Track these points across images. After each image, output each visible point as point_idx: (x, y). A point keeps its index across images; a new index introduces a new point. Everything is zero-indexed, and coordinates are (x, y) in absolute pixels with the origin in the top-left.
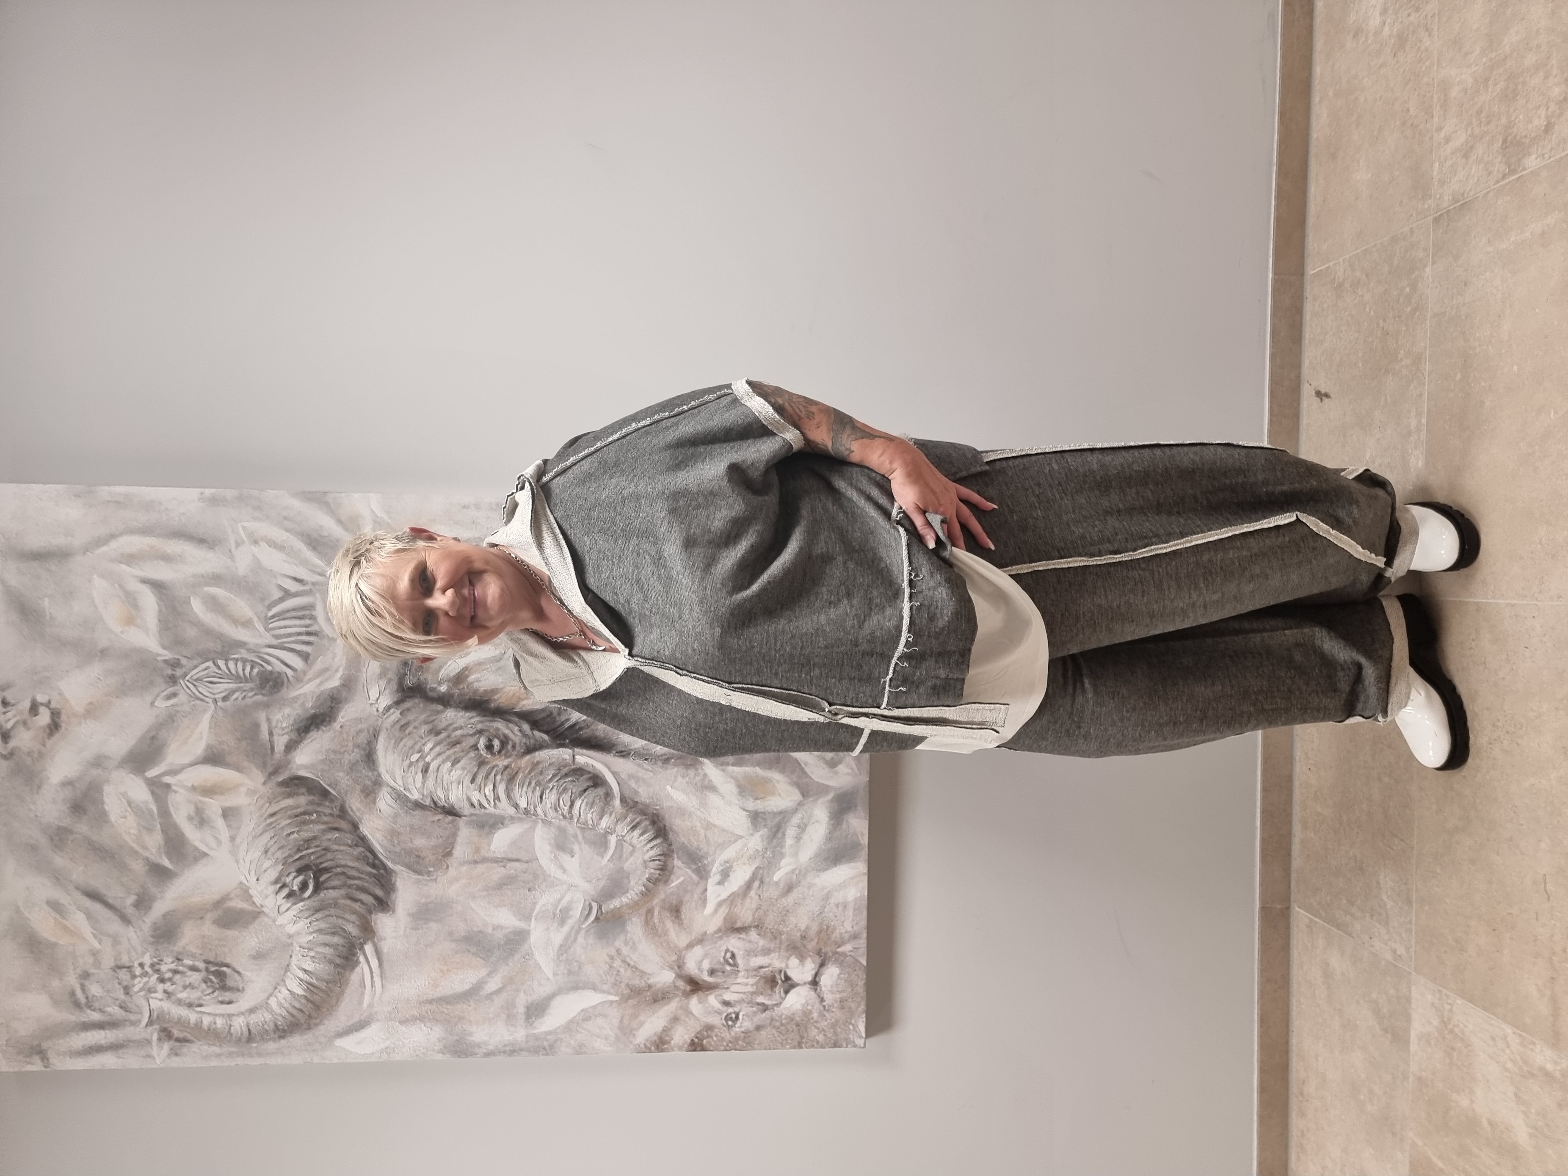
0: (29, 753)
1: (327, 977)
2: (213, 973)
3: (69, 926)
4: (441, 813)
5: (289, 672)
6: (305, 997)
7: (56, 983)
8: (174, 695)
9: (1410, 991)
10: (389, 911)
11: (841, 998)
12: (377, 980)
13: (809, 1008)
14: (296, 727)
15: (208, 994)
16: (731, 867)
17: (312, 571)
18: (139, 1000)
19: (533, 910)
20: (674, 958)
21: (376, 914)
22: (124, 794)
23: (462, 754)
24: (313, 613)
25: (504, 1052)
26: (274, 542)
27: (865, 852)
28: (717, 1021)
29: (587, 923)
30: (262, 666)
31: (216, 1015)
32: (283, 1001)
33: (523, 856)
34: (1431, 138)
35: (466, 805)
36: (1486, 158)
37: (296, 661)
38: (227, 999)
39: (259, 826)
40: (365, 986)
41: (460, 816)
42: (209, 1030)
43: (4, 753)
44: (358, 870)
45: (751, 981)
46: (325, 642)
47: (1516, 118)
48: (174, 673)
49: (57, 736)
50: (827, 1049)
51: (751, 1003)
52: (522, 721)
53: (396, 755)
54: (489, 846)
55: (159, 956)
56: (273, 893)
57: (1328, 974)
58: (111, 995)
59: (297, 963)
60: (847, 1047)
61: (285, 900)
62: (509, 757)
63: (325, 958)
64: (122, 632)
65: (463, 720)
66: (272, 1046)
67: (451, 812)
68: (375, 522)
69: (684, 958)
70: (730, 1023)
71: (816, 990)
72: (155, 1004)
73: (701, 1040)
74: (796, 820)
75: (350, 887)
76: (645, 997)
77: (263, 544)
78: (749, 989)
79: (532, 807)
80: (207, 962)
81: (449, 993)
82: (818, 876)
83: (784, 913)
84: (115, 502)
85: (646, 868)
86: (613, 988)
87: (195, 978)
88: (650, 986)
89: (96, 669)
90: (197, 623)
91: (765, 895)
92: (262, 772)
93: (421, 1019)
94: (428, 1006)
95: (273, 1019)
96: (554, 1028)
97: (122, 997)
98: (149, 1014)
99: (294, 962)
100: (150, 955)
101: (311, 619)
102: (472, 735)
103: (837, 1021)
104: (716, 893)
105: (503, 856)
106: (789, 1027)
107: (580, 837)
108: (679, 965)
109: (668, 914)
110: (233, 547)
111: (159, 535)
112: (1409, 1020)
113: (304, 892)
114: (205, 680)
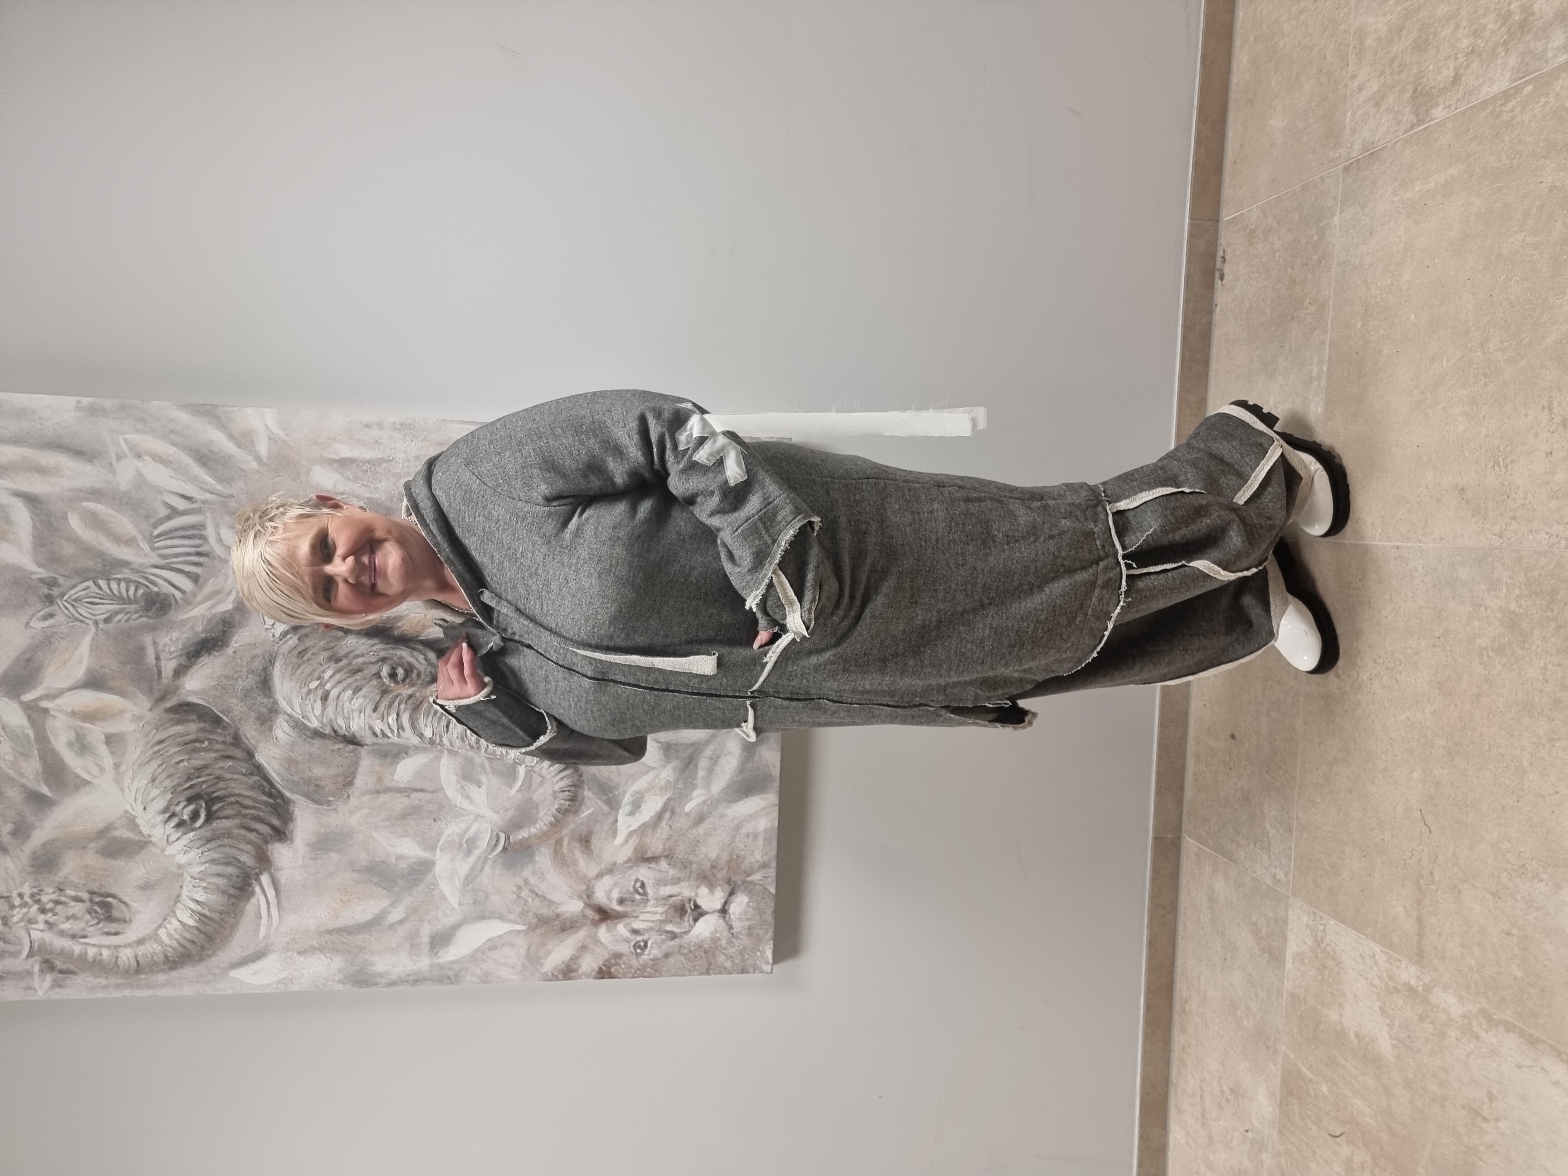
1: (219, 908)
2: (98, 903)
4: (341, 742)
5: (178, 594)
6: (197, 928)
8: (51, 616)
9: (1287, 914)
10: (286, 841)
11: (750, 925)
12: (274, 911)
13: (718, 935)
14: (186, 651)
15: (93, 925)
16: (643, 797)
17: (201, 488)
19: (438, 840)
20: (584, 887)
21: (273, 844)
23: (363, 682)
24: (203, 533)
26: (160, 457)
27: (776, 784)
29: (494, 854)
30: (147, 587)
31: (102, 946)
32: (173, 933)
33: (428, 786)
34: (1346, 86)
35: (368, 734)
36: (1396, 108)
37: (186, 584)
38: (113, 930)
39: (146, 753)
40: (261, 917)
41: (362, 745)
42: (94, 961)
44: (254, 800)
46: (216, 563)
47: (1426, 69)
50: (735, 975)
51: (661, 931)
52: (427, 649)
53: (293, 683)
54: (393, 775)
55: (39, 886)
56: (161, 822)
57: (1212, 899)
59: (189, 894)
60: (754, 973)
61: (174, 829)
62: (413, 686)
63: (218, 888)
65: (364, 647)
66: (161, 977)
67: (352, 741)
68: (270, 438)
69: (593, 887)
70: (639, 951)
71: (724, 918)
72: (36, 935)
73: (609, 968)
74: (708, 752)
75: (245, 816)
76: (553, 926)
77: (147, 458)
78: (659, 917)
79: (438, 737)
80: (92, 893)
81: (350, 924)
82: (730, 807)
83: (694, 843)
85: (555, 798)
86: (520, 917)
87: (78, 908)
88: (558, 916)
90: (75, 540)
91: (677, 825)
92: (148, 697)
93: (321, 949)
94: (328, 937)
95: (162, 950)
96: (459, 957)
98: (28, 947)
99: (185, 892)
100: (30, 885)
101: (200, 538)
102: (373, 663)
103: (745, 948)
104: (626, 823)
105: (407, 786)
106: (697, 953)
107: (488, 767)
108: (588, 895)
109: (578, 845)
110: (114, 460)
111: (31, 446)
112: (1285, 940)
113: (195, 822)
114: (84, 600)
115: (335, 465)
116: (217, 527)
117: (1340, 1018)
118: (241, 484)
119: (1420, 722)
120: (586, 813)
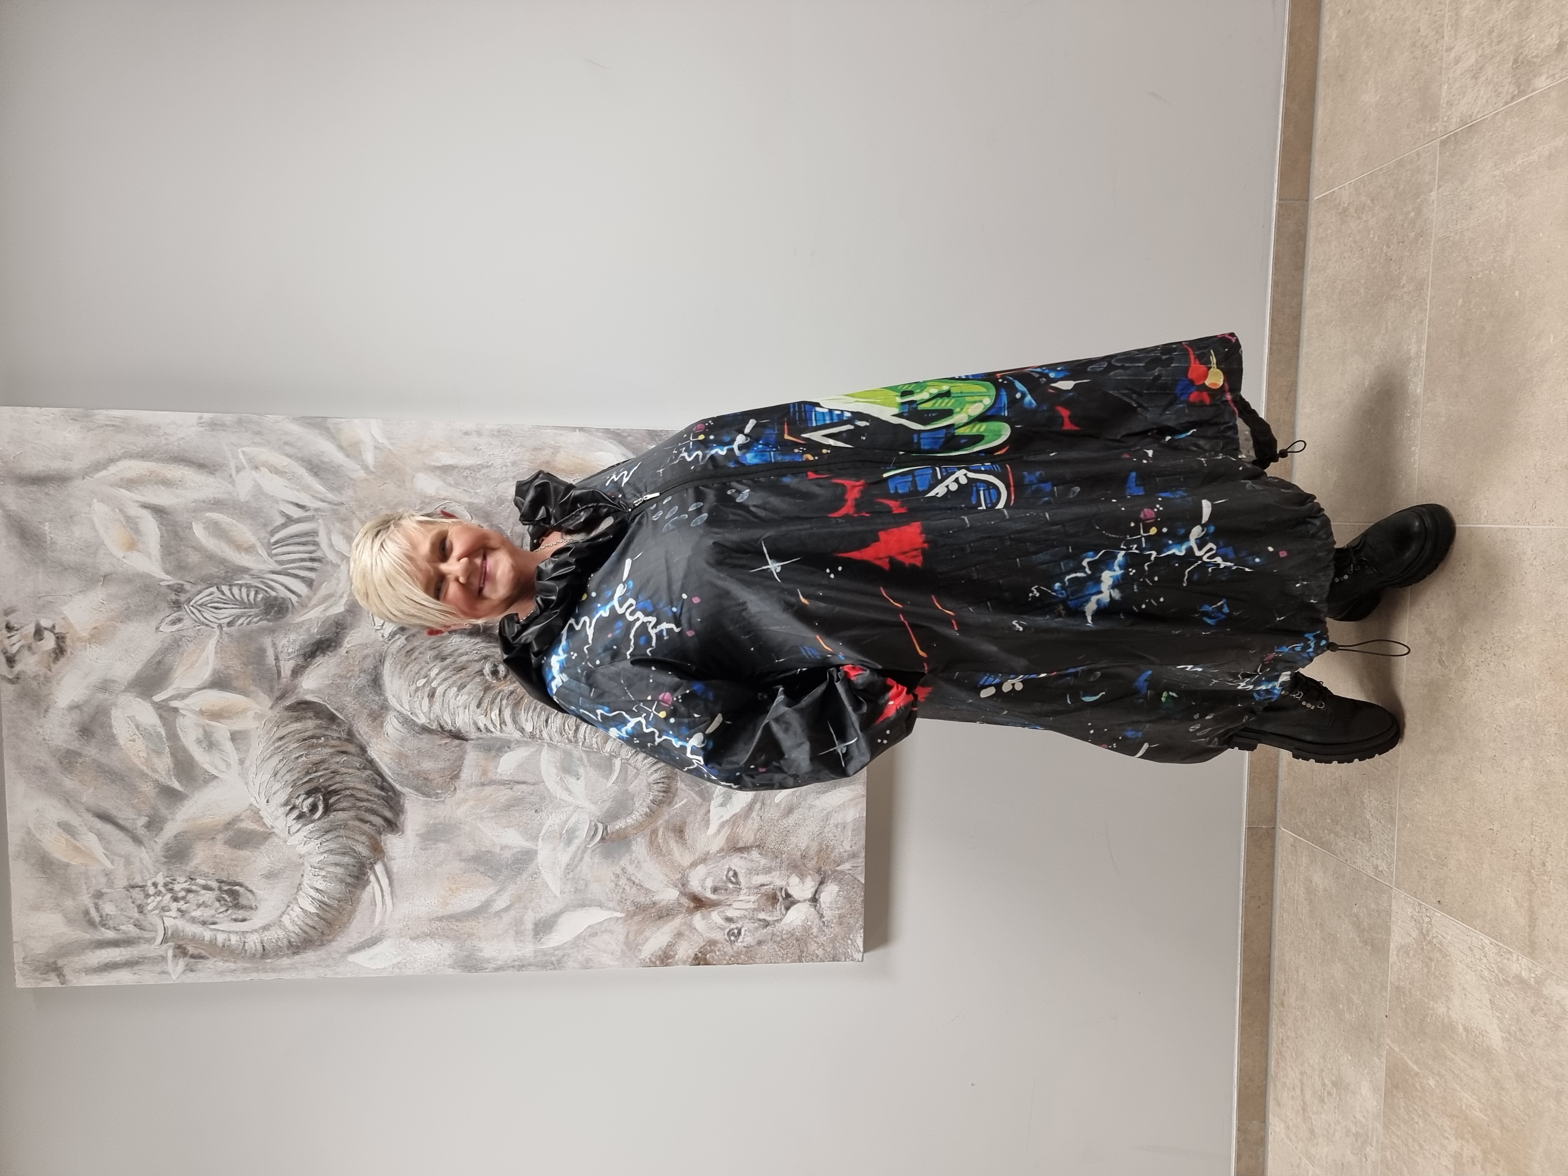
0: (35, 678)
1: (338, 896)
2: (226, 892)
3: (80, 846)
4: (448, 737)
5: (294, 598)
6: (318, 915)
7: (69, 903)
8: (179, 620)
9: (1390, 906)
10: (398, 832)
11: (840, 914)
12: (388, 898)
13: (809, 923)
14: (302, 652)
15: (222, 912)
17: (314, 497)
18: (153, 918)
19: (540, 831)
20: (679, 876)
21: (385, 835)
22: (132, 718)
23: (468, 679)
24: (316, 539)
25: (513, 967)
26: (275, 467)
28: (720, 936)
29: (593, 844)
30: (266, 591)
31: (230, 932)
32: (296, 919)
33: (530, 778)
34: (1441, 59)
35: (473, 729)
36: (1496, 80)
37: (300, 588)
38: (240, 917)
39: (268, 749)
40: (376, 905)
41: (467, 740)
42: (224, 946)
43: (11, 677)
44: (367, 792)
45: (753, 898)
46: (329, 568)
47: (1528, 37)
48: (178, 598)
49: (63, 660)
50: (826, 963)
51: (753, 919)
53: (402, 680)
54: (497, 768)
55: (172, 876)
56: (283, 814)
57: (1310, 891)
58: (125, 913)
59: (309, 882)
60: (845, 961)
61: (295, 821)
62: (514, 682)
63: (336, 877)
64: (124, 557)
65: (468, 646)
66: (286, 961)
67: (457, 736)
68: (376, 447)
69: (688, 876)
70: (733, 938)
71: (815, 906)
72: (169, 922)
73: (705, 955)
75: (359, 808)
76: (650, 914)
77: (263, 469)
78: (751, 906)
79: (538, 732)
80: (221, 882)
81: (458, 911)
82: (819, 798)
83: (784, 833)
84: (113, 426)
85: (650, 790)
86: (619, 905)
87: (208, 896)
88: (654, 904)
89: (99, 594)
90: (199, 549)
91: (767, 816)
92: (269, 696)
93: (431, 935)
94: (438, 923)
95: (286, 936)
96: (561, 944)
97: (136, 915)
98: (163, 932)
99: (306, 881)
100: (163, 875)
101: (314, 545)
102: (477, 661)
103: (836, 936)
104: (718, 814)
105: (510, 778)
106: (789, 941)
107: (585, 760)
108: (683, 884)
109: (672, 835)
110: (234, 473)
111: (158, 460)
112: (1388, 932)
113: (314, 814)
114: (209, 605)
115: (438, 472)
116: (329, 533)
117: (1448, 1012)
118: (350, 492)
119: (1530, 709)
120: (680, 804)
